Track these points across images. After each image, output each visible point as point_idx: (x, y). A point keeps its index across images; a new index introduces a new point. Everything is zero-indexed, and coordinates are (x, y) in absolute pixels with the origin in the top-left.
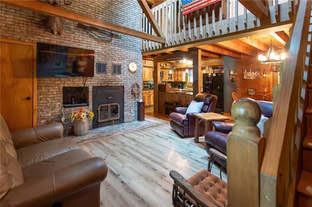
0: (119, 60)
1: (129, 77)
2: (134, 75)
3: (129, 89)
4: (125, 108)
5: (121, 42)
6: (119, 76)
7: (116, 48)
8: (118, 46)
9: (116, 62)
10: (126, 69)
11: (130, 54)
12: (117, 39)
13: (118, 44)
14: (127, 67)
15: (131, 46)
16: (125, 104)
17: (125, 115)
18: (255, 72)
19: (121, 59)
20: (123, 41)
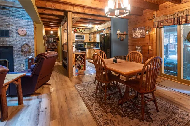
0: (7, 26)
1: (19, 39)
2: (23, 37)
3: (19, 48)
4: (14, 63)
5: (9, 13)
6: (7, 39)
7: (5, 17)
8: (6, 15)
9: (4, 28)
10: (14, 33)
11: (19, 21)
12: (4, 11)
13: (6, 14)
14: (16, 32)
15: (21, 15)
16: (14, 60)
17: (14, 68)
18: (141, 30)
19: (9, 25)
20: (12, 12)
